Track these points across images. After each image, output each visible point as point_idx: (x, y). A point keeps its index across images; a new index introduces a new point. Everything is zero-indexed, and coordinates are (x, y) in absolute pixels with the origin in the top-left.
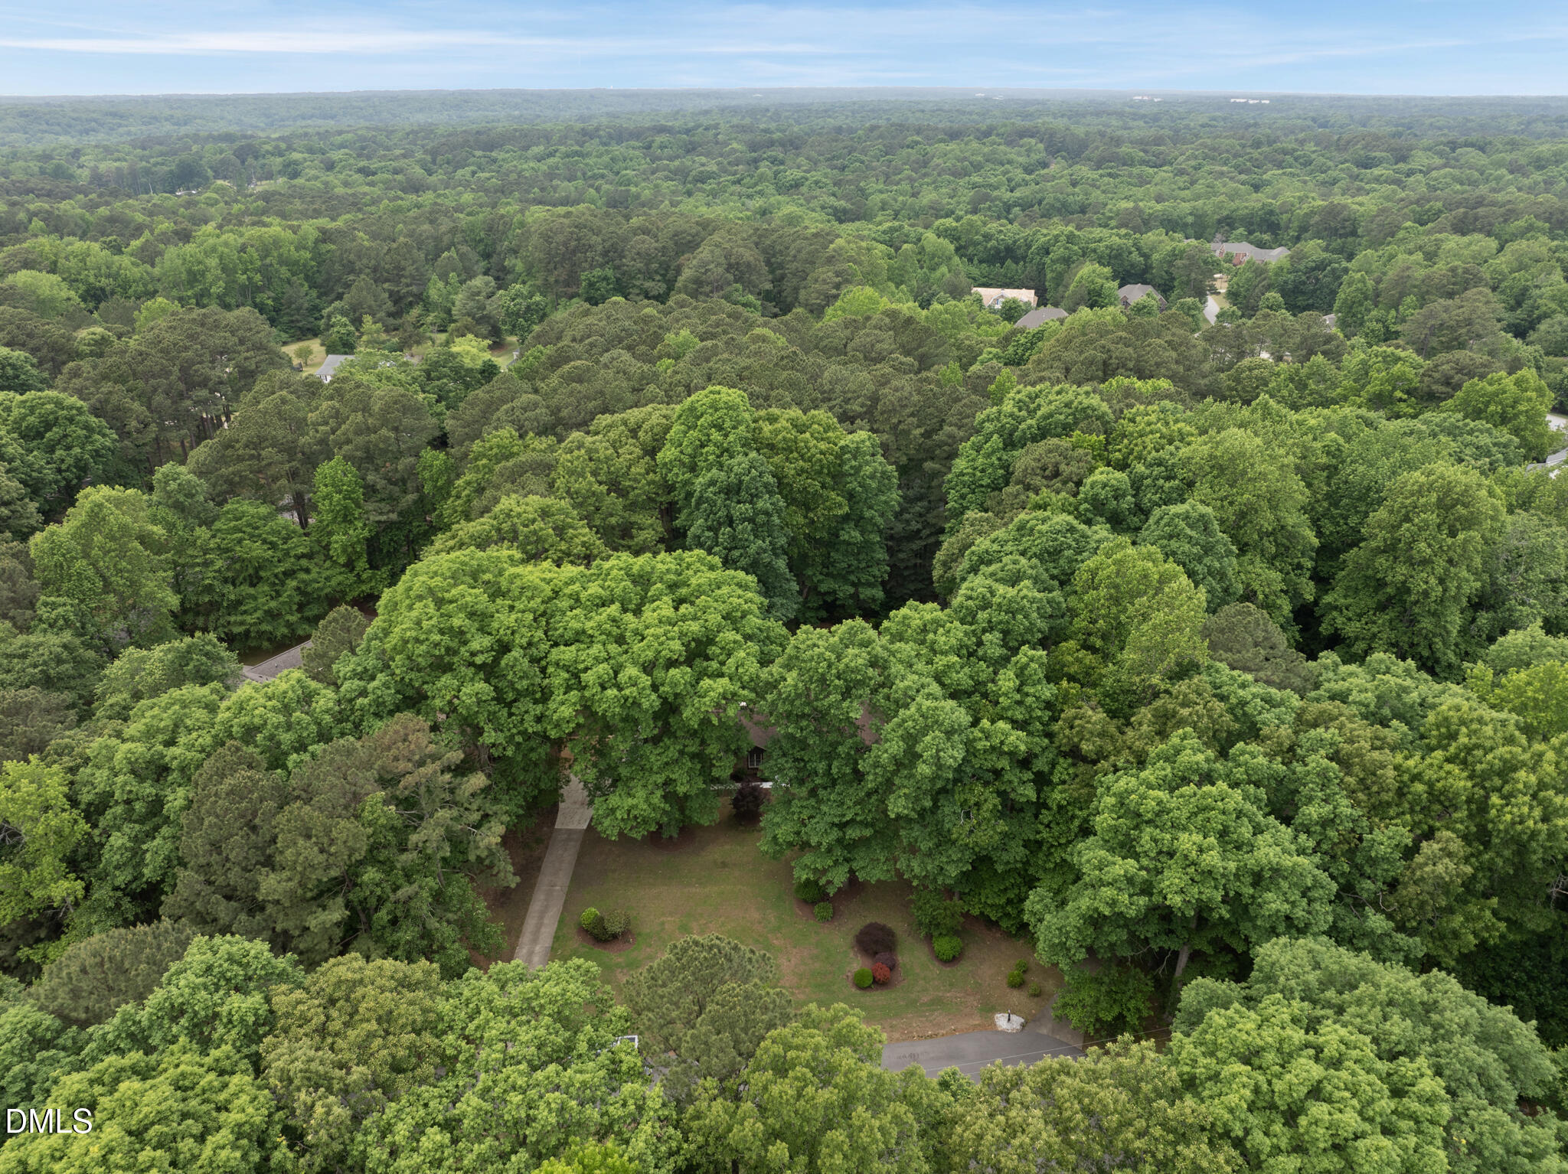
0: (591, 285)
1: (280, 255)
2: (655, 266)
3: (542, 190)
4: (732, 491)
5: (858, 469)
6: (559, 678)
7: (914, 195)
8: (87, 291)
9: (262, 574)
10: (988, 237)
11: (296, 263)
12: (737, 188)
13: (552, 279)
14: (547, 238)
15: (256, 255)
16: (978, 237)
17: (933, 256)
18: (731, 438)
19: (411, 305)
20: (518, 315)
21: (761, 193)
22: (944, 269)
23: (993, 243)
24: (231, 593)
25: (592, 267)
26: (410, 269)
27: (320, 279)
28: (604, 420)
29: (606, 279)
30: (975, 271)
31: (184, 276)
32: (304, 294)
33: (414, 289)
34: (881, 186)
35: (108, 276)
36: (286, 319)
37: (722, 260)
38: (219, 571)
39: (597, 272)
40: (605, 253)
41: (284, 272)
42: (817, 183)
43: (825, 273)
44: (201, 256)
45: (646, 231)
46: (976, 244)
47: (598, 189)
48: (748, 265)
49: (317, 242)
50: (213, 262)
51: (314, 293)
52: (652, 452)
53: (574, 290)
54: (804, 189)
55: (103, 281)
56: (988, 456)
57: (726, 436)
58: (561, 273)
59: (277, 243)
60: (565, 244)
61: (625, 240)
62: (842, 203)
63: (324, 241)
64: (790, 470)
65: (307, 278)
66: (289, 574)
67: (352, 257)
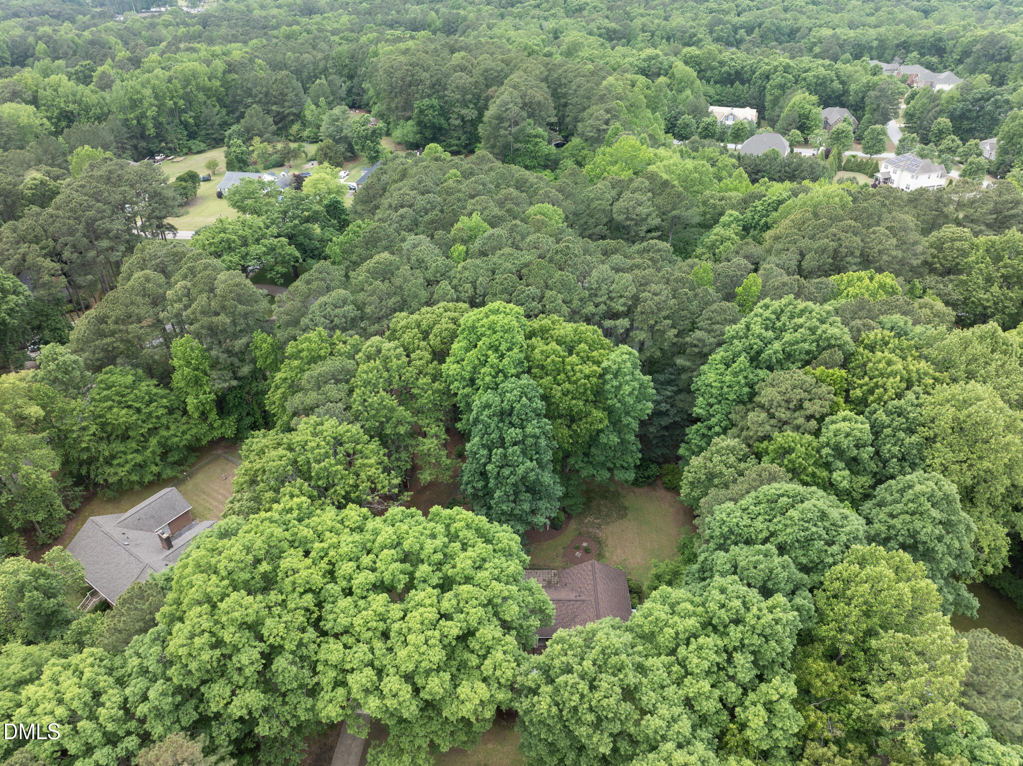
0: (421, 111)
1: (197, 85)
2: (469, 97)
3: (398, 12)
4: (505, 414)
5: (618, 388)
6: (327, 677)
7: (666, 19)
8: (61, 114)
9: (131, 433)
10: (722, 63)
11: (209, 89)
12: (536, 12)
13: (393, 105)
14: (390, 74)
15: (179, 86)
16: (715, 64)
17: (681, 81)
18: (506, 361)
19: (292, 122)
20: (366, 138)
21: (554, 16)
22: (688, 92)
23: (726, 68)
24: (105, 450)
25: (422, 98)
26: (291, 96)
27: (228, 100)
28: (401, 319)
29: (432, 107)
30: (711, 90)
31: (127, 103)
32: (215, 113)
33: (294, 110)
34: (642, 11)
35: (74, 102)
36: (203, 132)
37: (519, 100)
38: (94, 434)
39: (426, 102)
40: (433, 86)
41: (201, 97)
42: (595, 7)
43: (598, 111)
44: (138, 87)
45: (463, 69)
46: (713, 69)
47: (437, 12)
48: (539, 103)
49: (224, 72)
50: (148, 92)
51: (224, 111)
52: (440, 355)
53: (408, 114)
54: (585, 13)
55: (72, 107)
56: (735, 374)
57: (502, 356)
58: (399, 101)
59: (194, 75)
60: (403, 79)
61: (447, 76)
62: (613, 25)
63: (230, 72)
64: (557, 391)
65: (219, 100)
66: (153, 431)
67: (250, 85)
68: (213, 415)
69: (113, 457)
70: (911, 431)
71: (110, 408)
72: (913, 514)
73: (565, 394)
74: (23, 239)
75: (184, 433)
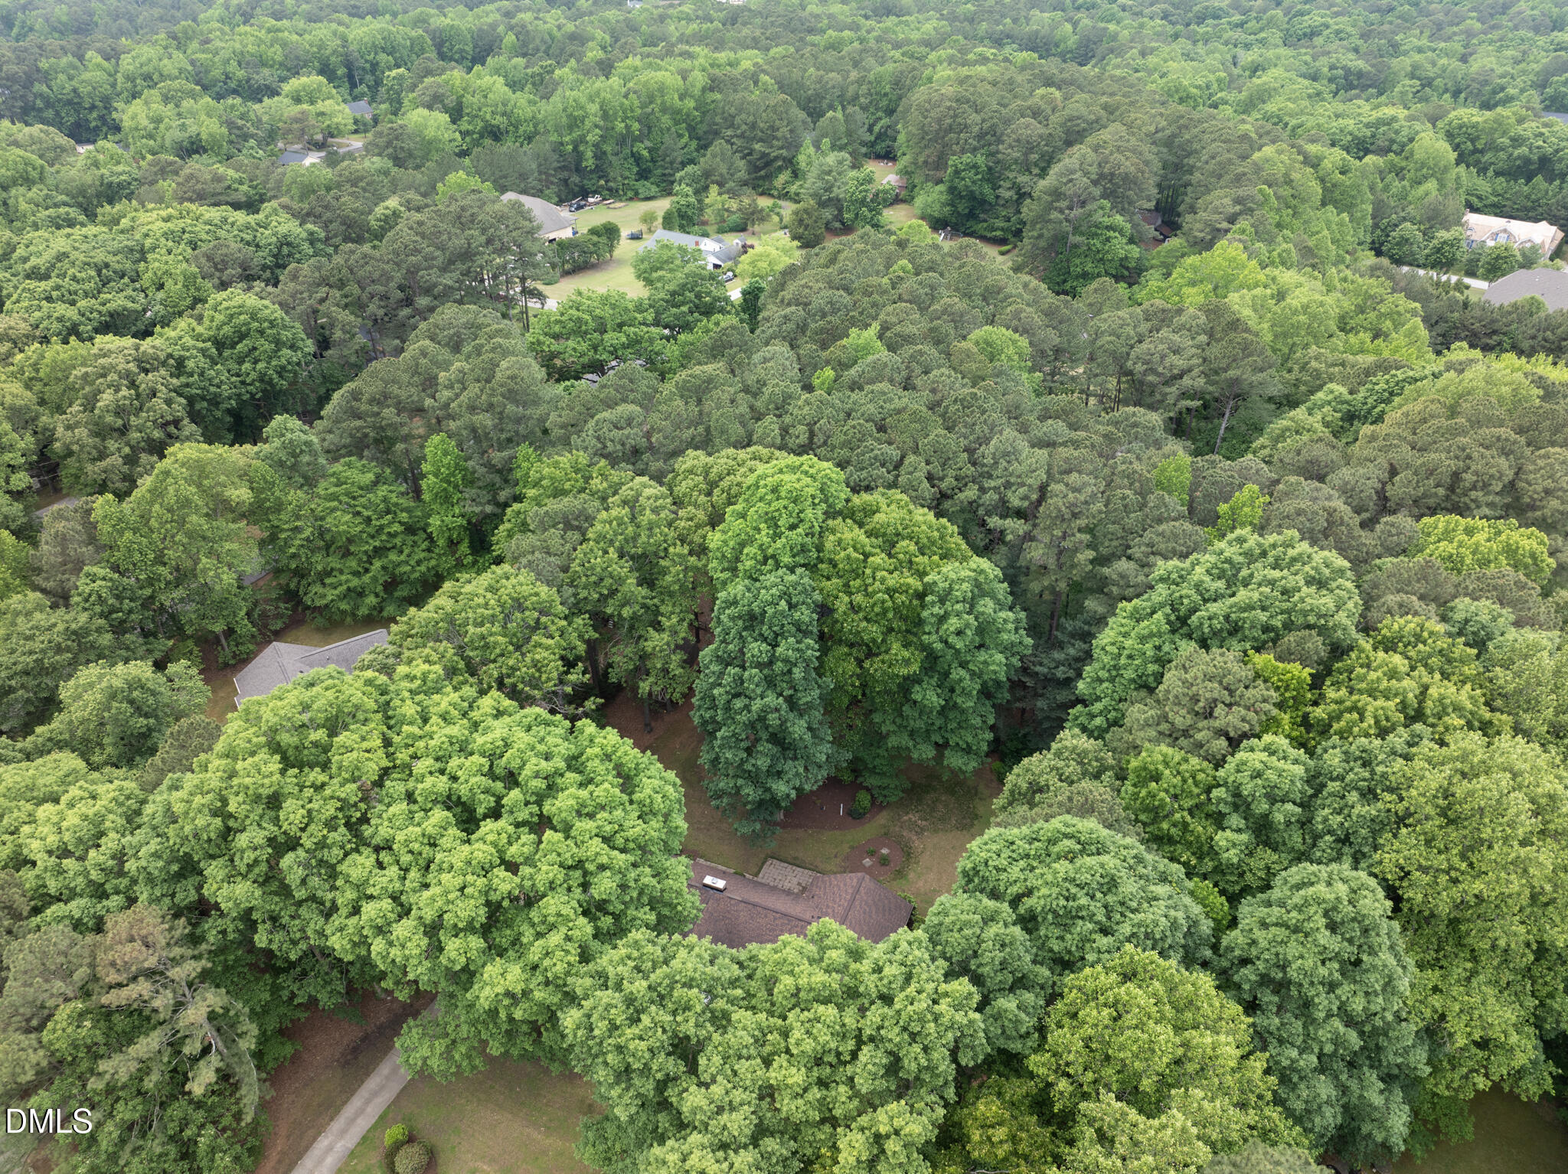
0: (957, 172)
1: (663, 103)
2: (1034, 157)
3: (1015, 21)
5: (942, 619)
6: (345, 897)
7: (1464, 59)
8: (485, 128)
9: (352, 549)
10: (1517, 141)
11: (679, 112)
12: (1238, 35)
13: (921, 159)
15: (636, 103)
16: (1505, 141)
17: (1423, 165)
19: (780, 169)
20: (863, 202)
21: (1263, 42)
22: (1431, 185)
23: (1523, 150)
24: (319, 562)
25: (963, 151)
26: (784, 131)
27: (702, 129)
28: (696, 458)
29: (975, 166)
30: (1484, 186)
31: (564, 120)
32: (681, 144)
33: (784, 152)
34: (1424, 42)
35: (504, 114)
36: (659, 171)
37: (1094, 169)
38: (307, 539)
39: (967, 158)
40: (981, 136)
41: (666, 120)
42: (1338, 32)
43: (1221, 199)
44: (583, 100)
45: (1036, 113)
46: (1499, 149)
47: (1075, 24)
48: (1126, 178)
49: (704, 90)
50: (593, 108)
51: (694, 144)
52: (715, 520)
53: (939, 174)
54: (1318, 41)
55: (498, 120)
56: (1143, 639)
58: (931, 153)
59: (662, 89)
60: (939, 121)
61: (1007, 122)
62: (1361, 64)
63: (712, 89)
64: (842, 604)
65: (691, 129)
66: (379, 552)
67: (733, 110)
68: (464, 548)
69: (329, 573)
70: (1369, 795)
71: (334, 510)
72: (1296, 930)
73: (854, 608)
74: (324, 282)
75: (419, 563)
